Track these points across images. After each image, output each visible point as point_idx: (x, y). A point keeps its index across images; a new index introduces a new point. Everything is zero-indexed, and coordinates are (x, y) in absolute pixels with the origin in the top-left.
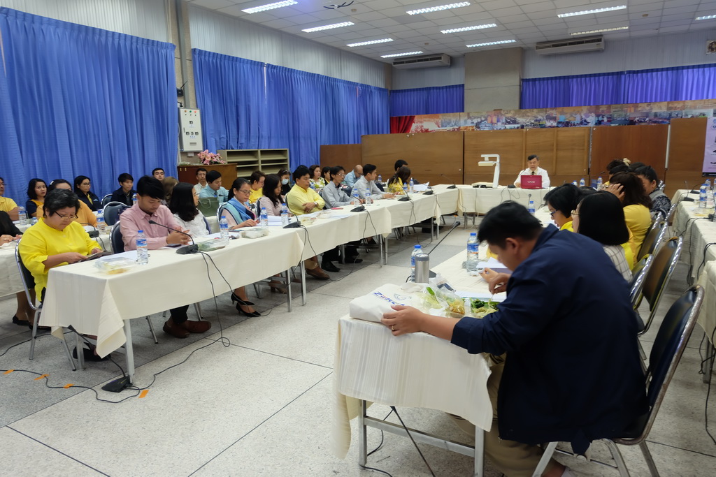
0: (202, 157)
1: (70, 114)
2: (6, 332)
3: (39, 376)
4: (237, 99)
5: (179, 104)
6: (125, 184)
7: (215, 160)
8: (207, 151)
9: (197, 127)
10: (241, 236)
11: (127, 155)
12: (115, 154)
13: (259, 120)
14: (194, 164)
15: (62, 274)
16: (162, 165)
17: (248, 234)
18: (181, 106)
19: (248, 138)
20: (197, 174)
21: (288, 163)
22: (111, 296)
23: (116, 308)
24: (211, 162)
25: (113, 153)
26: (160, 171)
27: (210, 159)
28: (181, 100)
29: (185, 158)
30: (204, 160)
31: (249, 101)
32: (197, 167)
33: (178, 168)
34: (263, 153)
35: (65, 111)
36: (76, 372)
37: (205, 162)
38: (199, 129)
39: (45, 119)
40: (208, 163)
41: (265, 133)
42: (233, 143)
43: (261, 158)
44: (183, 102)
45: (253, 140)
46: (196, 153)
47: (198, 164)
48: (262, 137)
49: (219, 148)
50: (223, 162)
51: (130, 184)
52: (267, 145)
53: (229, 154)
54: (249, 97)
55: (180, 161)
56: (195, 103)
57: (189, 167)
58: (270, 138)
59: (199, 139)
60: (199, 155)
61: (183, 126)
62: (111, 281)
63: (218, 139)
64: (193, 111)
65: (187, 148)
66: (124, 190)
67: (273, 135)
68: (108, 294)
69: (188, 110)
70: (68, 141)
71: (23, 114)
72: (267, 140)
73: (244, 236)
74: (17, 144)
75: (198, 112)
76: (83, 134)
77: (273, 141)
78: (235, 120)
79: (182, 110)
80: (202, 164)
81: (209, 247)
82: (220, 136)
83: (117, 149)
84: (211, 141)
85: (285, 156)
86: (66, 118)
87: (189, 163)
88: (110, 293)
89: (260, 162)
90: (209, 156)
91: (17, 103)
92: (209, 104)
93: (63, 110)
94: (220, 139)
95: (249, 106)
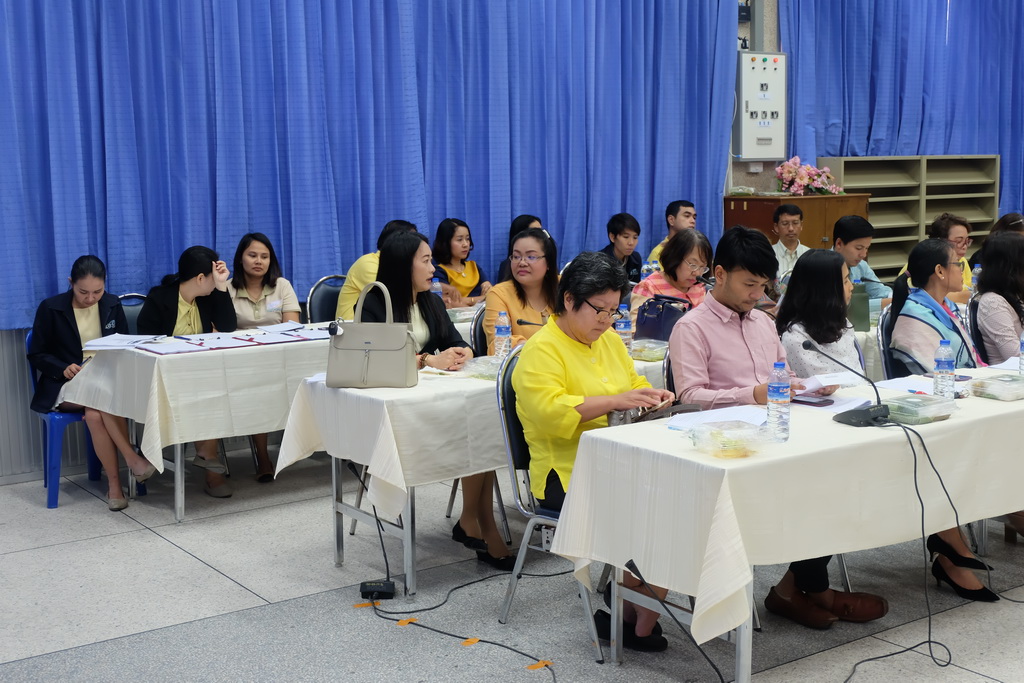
0: (787, 176)
1: (517, 74)
2: (428, 554)
3: (534, 662)
4: (876, 24)
5: (740, 42)
6: (621, 239)
7: (818, 183)
8: (797, 159)
9: (777, 99)
10: (971, 392)
11: (619, 168)
12: (595, 165)
13: (926, 78)
14: (768, 194)
15: (614, 446)
16: (690, 195)
17: (993, 388)
18: (744, 47)
19: (896, 127)
20: (776, 220)
21: (996, 195)
22: (732, 509)
23: (739, 537)
24: (807, 189)
25: (592, 163)
26: (690, 210)
27: (806, 181)
28: (744, 32)
29: (742, 175)
30: (792, 182)
31: (906, 29)
32: (776, 201)
33: (727, 200)
34: (934, 165)
35: (509, 66)
36: (605, 666)
37: (793, 189)
38: (780, 106)
39: (470, 86)
40: (802, 192)
41: (938, 112)
42: (857, 141)
43: (927, 179)
44: (748, 37)
45: (909, 131)
46: (769, 164)
47: (776, 194)
48: (931, 122)
49: (824, 153)
50: (835, 190)
51: (631, 241)
52: (941, 144)
53: (851, 167)
54: (905, 16)
55: (733, 184)
56: (774, 37)
57: (754, 201)
58: (950, 125)
59: (778, 129)
60: (778, 169)
61: (746, 95)
62: (734, 474)
63: (822, 131)
64: (770, 58)
65: (749, 151)
66: (616, 252)
67: (958, 117)
68: (726, 503)
69: (759, 57)
70: (508, 135)
71: (435, 76)
72: (942, 131)
73: (980, 392)
74: (419, 142)
75: (782, 59)
76: (537, 118)
77: (958, 135)
78: (867, 81)
79: (746, 57)
80: (784, 195)
81: (916, 413)
82: (826, 121)
83: (600, 153)
84: (807, 133)
85: (988, 175)
86: (510, 83)
87: (752, 190)
88: (730, 502)
89: (923, 190)
90: (803, 172)
91: (426, 52)
92: (808, 39)
93: (506, 64)
94: (826, 128)
95: (904, 41)
